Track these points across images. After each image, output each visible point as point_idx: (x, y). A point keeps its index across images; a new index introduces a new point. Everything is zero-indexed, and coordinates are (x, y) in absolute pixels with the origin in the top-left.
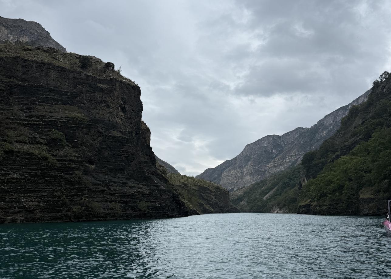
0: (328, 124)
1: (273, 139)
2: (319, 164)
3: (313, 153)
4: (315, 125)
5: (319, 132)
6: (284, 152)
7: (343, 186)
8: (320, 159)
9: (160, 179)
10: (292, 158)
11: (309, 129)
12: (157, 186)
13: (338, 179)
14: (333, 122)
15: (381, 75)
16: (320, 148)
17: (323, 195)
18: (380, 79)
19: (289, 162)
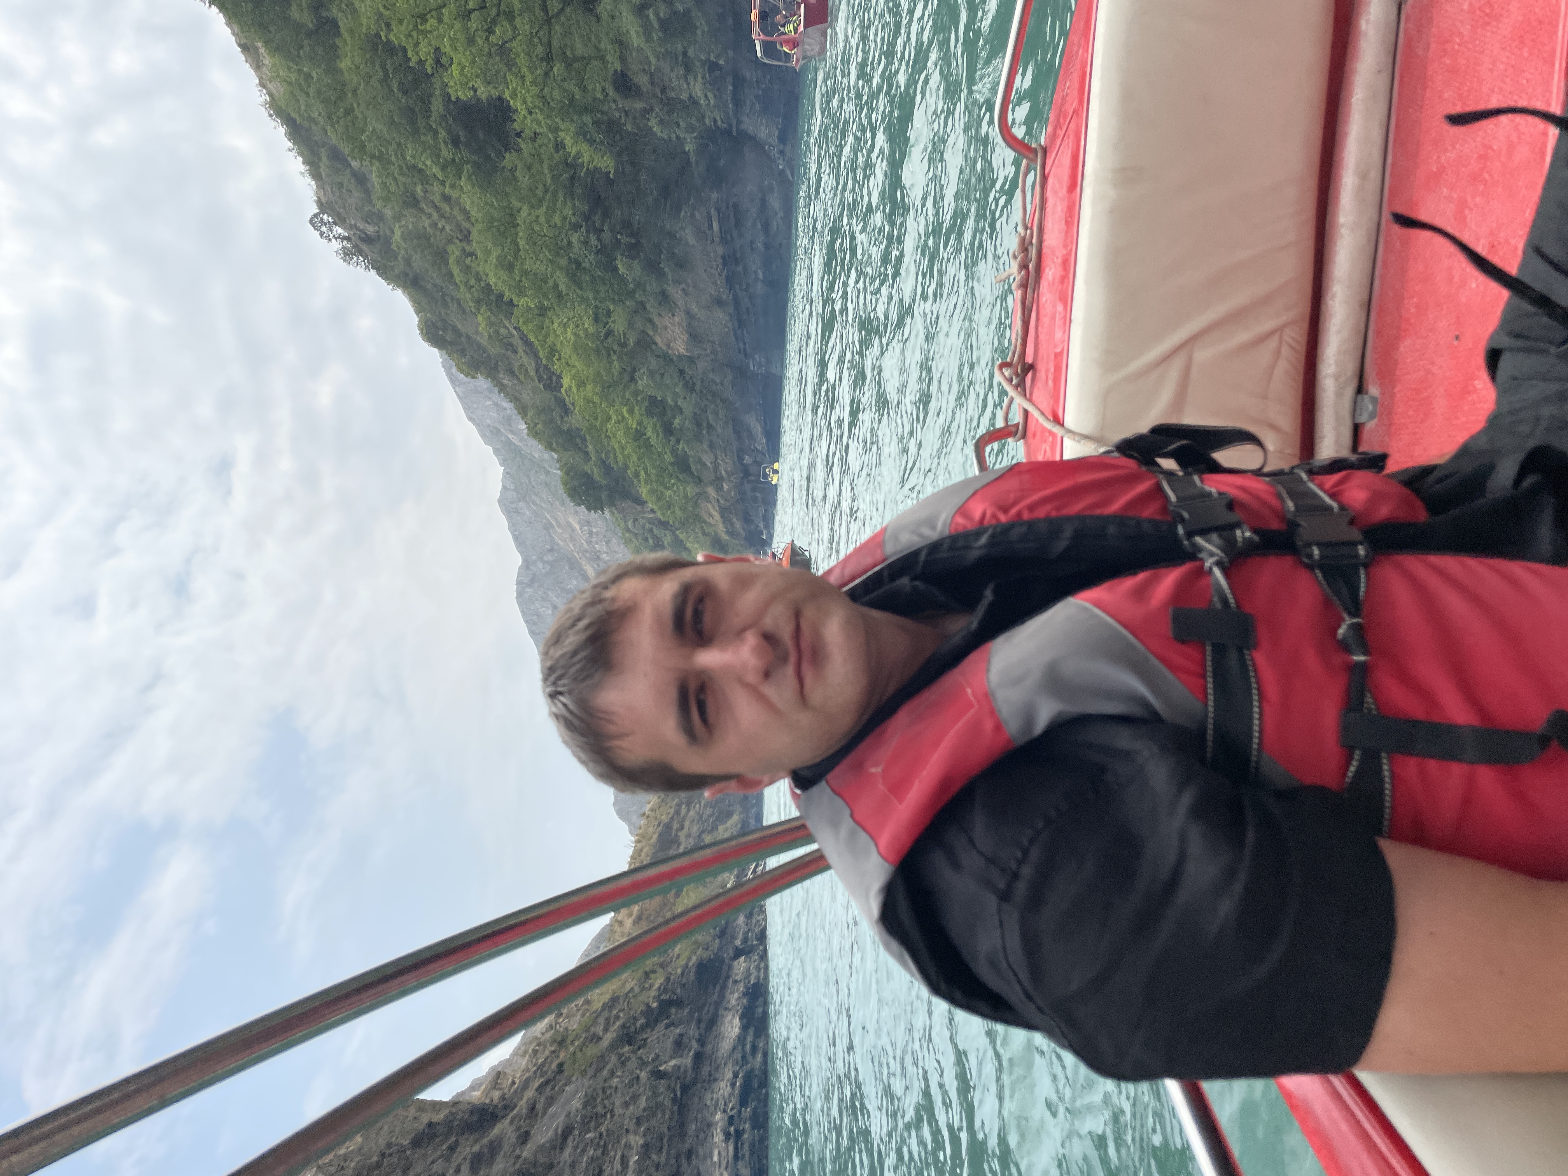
0: (495, 415)
1: (530, 584)
2: (601, 459)
3: (567, 473)
4: (496, 452)
5: (520, 444)
6: (574, 556)
7: (652, 400)
8: (586, 453)
9: (551, 1101)
10: (597, 534)
11: (508, 473)
12: (566, 1133)
13: (631, 411)
14: (490, 399)
15: (322, 234)
16: (553, 450)
17: (683, 465)
18: (333, 240)
19: (607, 543)
